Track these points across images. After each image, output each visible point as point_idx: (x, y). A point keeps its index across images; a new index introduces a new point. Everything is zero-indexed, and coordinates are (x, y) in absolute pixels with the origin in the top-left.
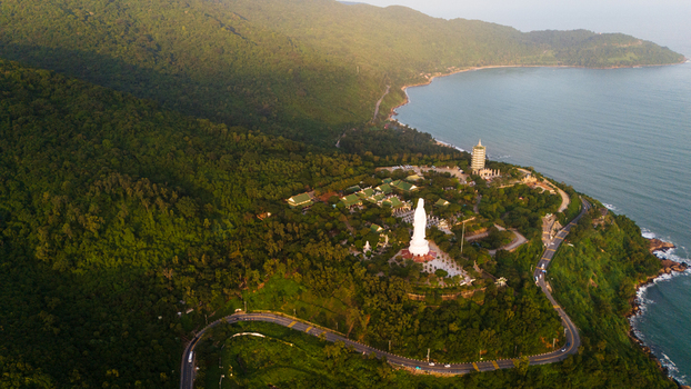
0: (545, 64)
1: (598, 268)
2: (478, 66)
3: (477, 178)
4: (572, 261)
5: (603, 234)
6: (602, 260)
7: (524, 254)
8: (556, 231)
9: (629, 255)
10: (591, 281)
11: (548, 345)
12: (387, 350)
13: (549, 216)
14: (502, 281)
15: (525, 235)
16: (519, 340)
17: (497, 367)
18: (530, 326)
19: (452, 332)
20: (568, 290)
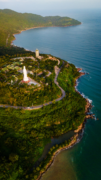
0: (50, 26)
1: (68, 77)
2: (33, 27)
3: (37, 59)
4: (62, 76)
5: (68, 69)
6: (68, 75)
7: (51, 76)
8: (58, 70)
9: (73, 73)
10: (66, 80)
11: (59, 96)
12: (22, 106)
13: (56, 66)
14: (47, 84)
15: (51, 72)
16: (53, 97)
17: (49, 104)
18: (55, 93)
19: (37, 98)
20: (62, 83)
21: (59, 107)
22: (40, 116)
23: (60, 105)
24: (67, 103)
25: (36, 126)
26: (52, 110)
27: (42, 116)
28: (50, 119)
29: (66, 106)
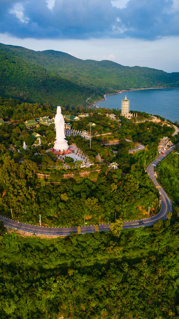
3: (122, 118)
7: (141, 155)
8: (169, 146)
11: (145, 213)
12: (11, 218)
13: (165, 138)
14: (114, 165)
15: (145, 145)
16: (118, 208)
17: (97, 230)
18: (130, 197)
19: (62, 201)
20: (169, 177)
21: (134, 254)
22: (47, 267)
23: (138, 244)
24: (171, 245)
25: (14, 307)
26: (99, 257)
27: (56, 269)
28: (81, 292)
29: (163, 255)
